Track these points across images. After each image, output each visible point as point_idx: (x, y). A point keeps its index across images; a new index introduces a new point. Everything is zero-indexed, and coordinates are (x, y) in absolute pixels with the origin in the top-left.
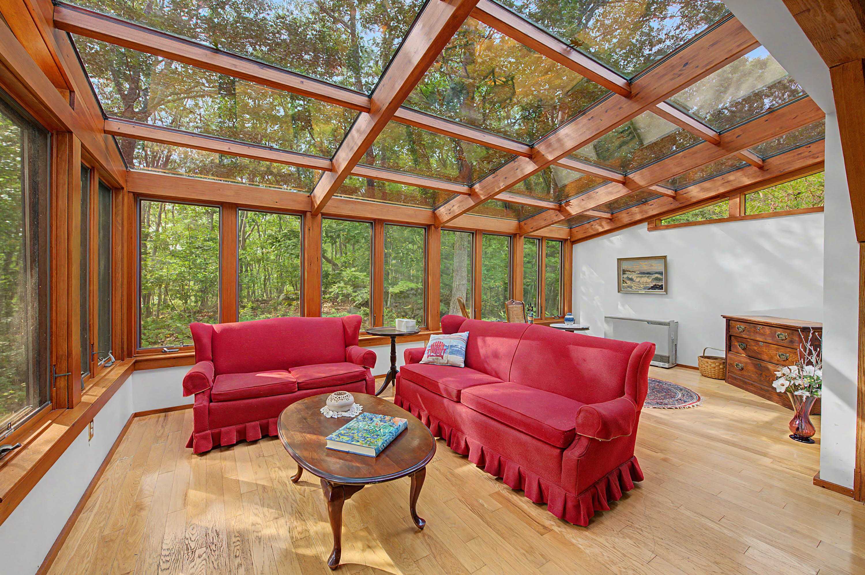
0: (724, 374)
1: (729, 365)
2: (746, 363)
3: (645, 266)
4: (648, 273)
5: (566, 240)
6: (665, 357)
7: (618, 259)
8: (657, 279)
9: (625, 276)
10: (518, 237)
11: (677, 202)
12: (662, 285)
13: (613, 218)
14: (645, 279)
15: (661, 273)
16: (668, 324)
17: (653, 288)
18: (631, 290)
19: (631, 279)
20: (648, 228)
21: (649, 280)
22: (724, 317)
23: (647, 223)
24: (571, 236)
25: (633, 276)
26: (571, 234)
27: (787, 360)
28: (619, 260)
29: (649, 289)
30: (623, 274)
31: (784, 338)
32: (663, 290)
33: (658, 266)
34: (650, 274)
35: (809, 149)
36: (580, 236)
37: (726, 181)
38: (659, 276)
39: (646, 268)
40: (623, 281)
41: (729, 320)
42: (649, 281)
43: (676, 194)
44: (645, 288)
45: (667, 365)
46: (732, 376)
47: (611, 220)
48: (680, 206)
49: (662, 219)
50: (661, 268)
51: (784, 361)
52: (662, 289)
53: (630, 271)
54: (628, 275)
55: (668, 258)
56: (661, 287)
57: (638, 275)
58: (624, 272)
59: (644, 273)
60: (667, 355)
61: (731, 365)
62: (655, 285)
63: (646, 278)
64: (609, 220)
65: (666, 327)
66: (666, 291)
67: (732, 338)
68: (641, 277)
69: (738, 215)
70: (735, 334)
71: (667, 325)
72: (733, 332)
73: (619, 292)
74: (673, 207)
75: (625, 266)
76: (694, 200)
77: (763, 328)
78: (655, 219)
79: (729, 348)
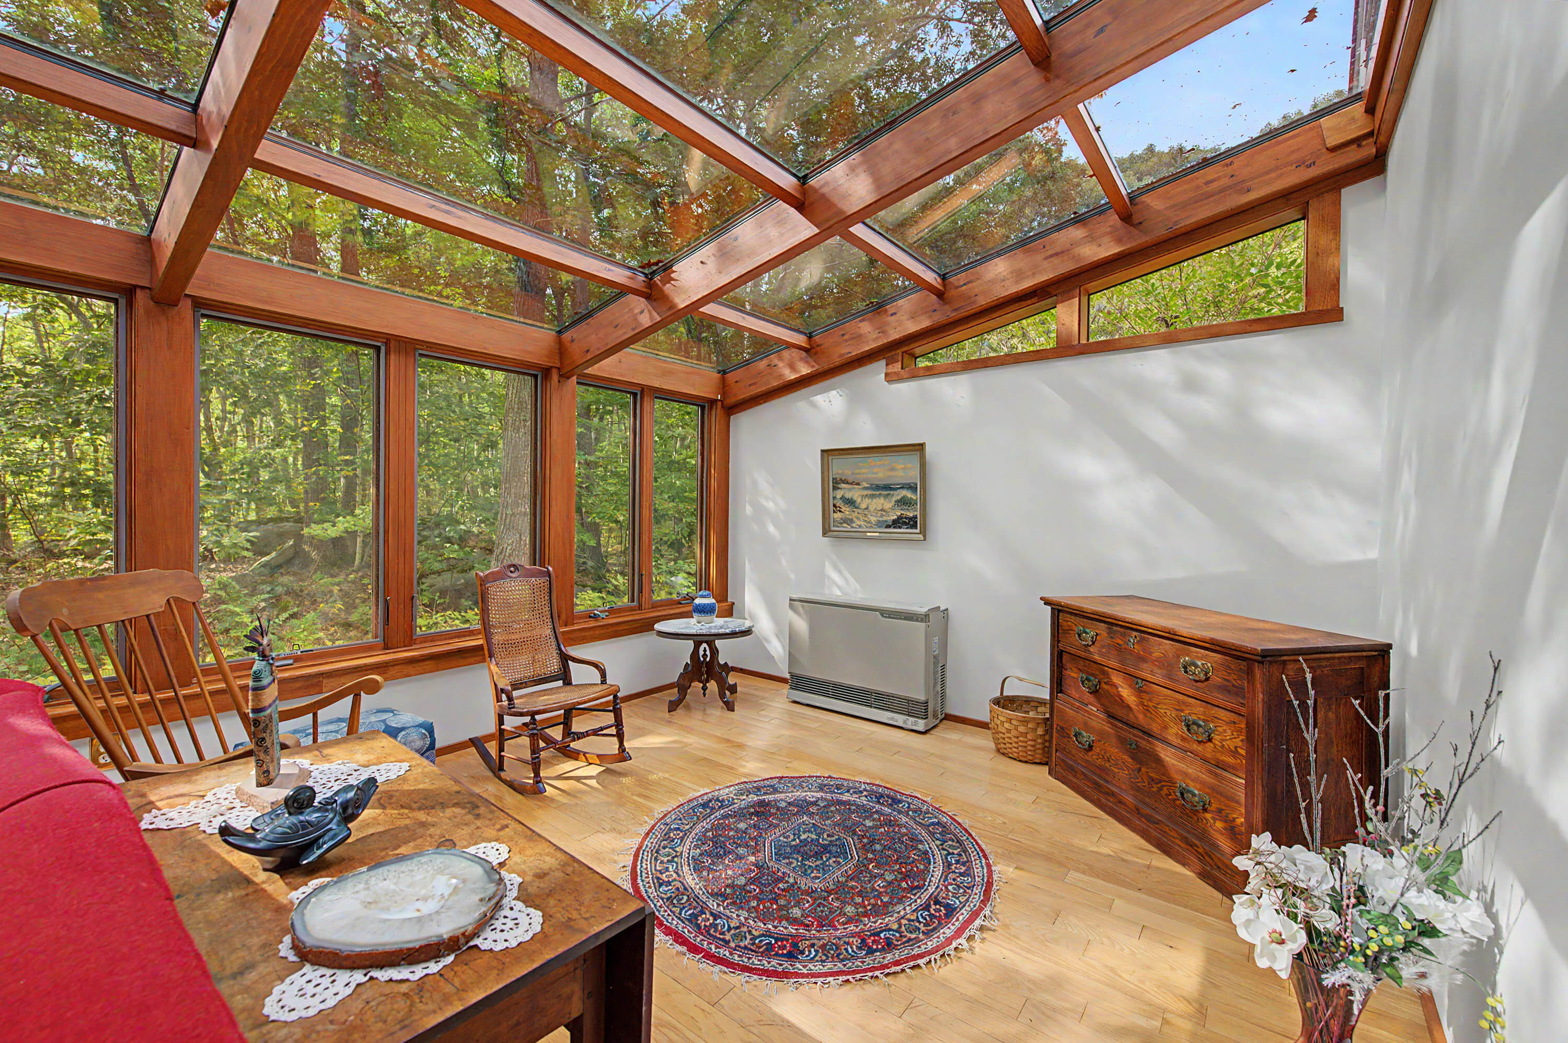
0: (1047, 751)
1: (1058, 731)
2: (1102, 735)
3: (878, 469)
4: (888, 487)
5: (712, 402)
6: (918, 702)
7: (822, 451)
8: (903, 502)
9: (839, 494)
10: (555, 377)
11: (947, 307)
12: (915, 517)
13: (812, 348)
14: (880, 503)
15: (912, 488)
16: (924, 618)
17: (897, 523)
18: (849, 528)
19: (850, 502)
20: (886, 375)
21: (888, 505)
22: (1047, 602)
23: (883, 362)
24: (724, 394)
25: (855, 494)
26: (724, 386)
27: (1210, 740)
28: (826, 453)
29: (888, 527)
30: (835, 488)
31: (1202, 676)
32: (918, 531)
33: (905, 469)
34: (891, 489)
35: (1229, 170)
36: (743, 394)
37: (1050, 252)
38: (909, 494)
39: (880, 475)
40: (834, 506)
41: (1059, 611)
42: (886, 507)
43: (944, 285)
44: (879, 524)
45: (921, 725)
46: (1066, 763)
47: (810, 351)
48: (954, 315)
49: (918, 351)
50: (913, 475)
51: (1200, 742)
52: (914, 526)
53: (847, 483)
54: (846, 491)
55: (928, 449)
56: (911, 523)
57: (866, 492)
58: (837, 483)
59: (878, 487)
60: (922, 698)
61: (1063, 731)
62: (900, 518)
63: (882, 500)
64: (804, 354)
65: (922, 625)
66: (924, 532)
67: (1065, 657)
68: (872, 496)
69: (1076, 342)
70: (1073, 651)
71: (922, 621)
72: (1071, 643)
73: (824, 534)
74: (939, 318)
75: (839, 467)
76: (983, 301)
77: (1143, 639)
78: (900, 351)
79: (1058, 683)
